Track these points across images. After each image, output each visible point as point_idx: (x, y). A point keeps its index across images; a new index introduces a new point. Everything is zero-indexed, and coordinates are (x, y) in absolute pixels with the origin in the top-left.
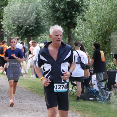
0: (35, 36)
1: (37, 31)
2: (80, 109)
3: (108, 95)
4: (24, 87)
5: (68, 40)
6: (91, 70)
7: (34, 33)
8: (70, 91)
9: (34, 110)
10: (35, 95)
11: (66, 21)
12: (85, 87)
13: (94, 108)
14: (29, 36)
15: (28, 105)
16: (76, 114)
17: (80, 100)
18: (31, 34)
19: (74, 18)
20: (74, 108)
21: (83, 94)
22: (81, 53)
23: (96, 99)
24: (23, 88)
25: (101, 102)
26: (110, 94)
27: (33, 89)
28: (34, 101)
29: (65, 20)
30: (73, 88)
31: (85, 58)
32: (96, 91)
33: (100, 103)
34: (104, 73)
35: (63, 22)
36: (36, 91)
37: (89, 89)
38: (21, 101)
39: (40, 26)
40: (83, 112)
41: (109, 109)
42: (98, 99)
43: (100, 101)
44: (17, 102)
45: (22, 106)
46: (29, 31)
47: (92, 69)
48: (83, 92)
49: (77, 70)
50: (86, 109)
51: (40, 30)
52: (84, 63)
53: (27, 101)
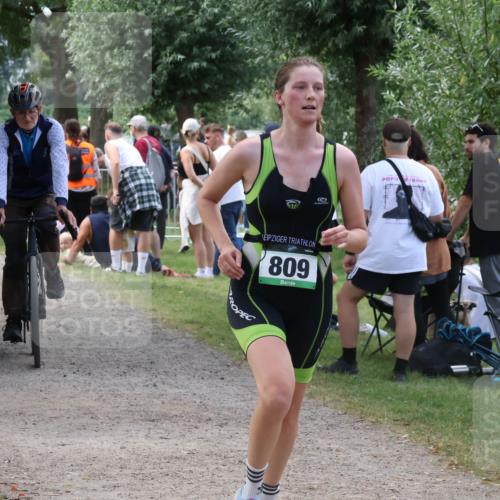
0: (212, 102)
1: (220, 77)
2: (409, 414)
4: (169, 320)
5: (356, 112)
6: (459, 245)
7: (207, 86)
8: (367, 337)
9: (212, 415)
10: (212, 353)
11: (345, 32)
12: (430, 316)
14: (185, 98)
15: (183, 397)
16: (391, 434)
17: (408, 372)
18: (195, 91)
19: (382, 18)
20: (385, 408)
21: (421, 349)
22: (412, 169)
23: (480, 368)
24: (160, 325)
27: (207, 329)
28: (210, 381)
29: (342, 26)
30: (377, 321)
31: (429, 193)
32: (478, 337)
35: (333, 38)
36: (217, 335)
37: (448, 326)
38: (154, 381)
39: (232, 56)
40: (422, 426)
42: (487, 368)
44: (136, 385)
45: (159, 402)
46: (186, 76)
47: (460, 240)
48: (420, 338)
49: (397, 244)
50: (437, 411)
51: (235, 75)
52: (427, 211)
53: (182, 378)
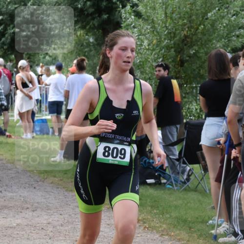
3: (186, 173)
9: (29, 206)
10: (30, 176)
11: (98, 18)
13: (155, 201)
15: (15, 197)
23: (160, 180)
25: (171, 189)
26: (190, 170)
28: (28, 189)
29: (97, 15)
33: (169, 189)
34: (178, 126)
35: (92, 21)
37: (145, 161)
38: (1, 189)
41: (186, 202)
42: (163, 181)
43: (168, 186)
45: (3, 200)
53: (14, 188)
